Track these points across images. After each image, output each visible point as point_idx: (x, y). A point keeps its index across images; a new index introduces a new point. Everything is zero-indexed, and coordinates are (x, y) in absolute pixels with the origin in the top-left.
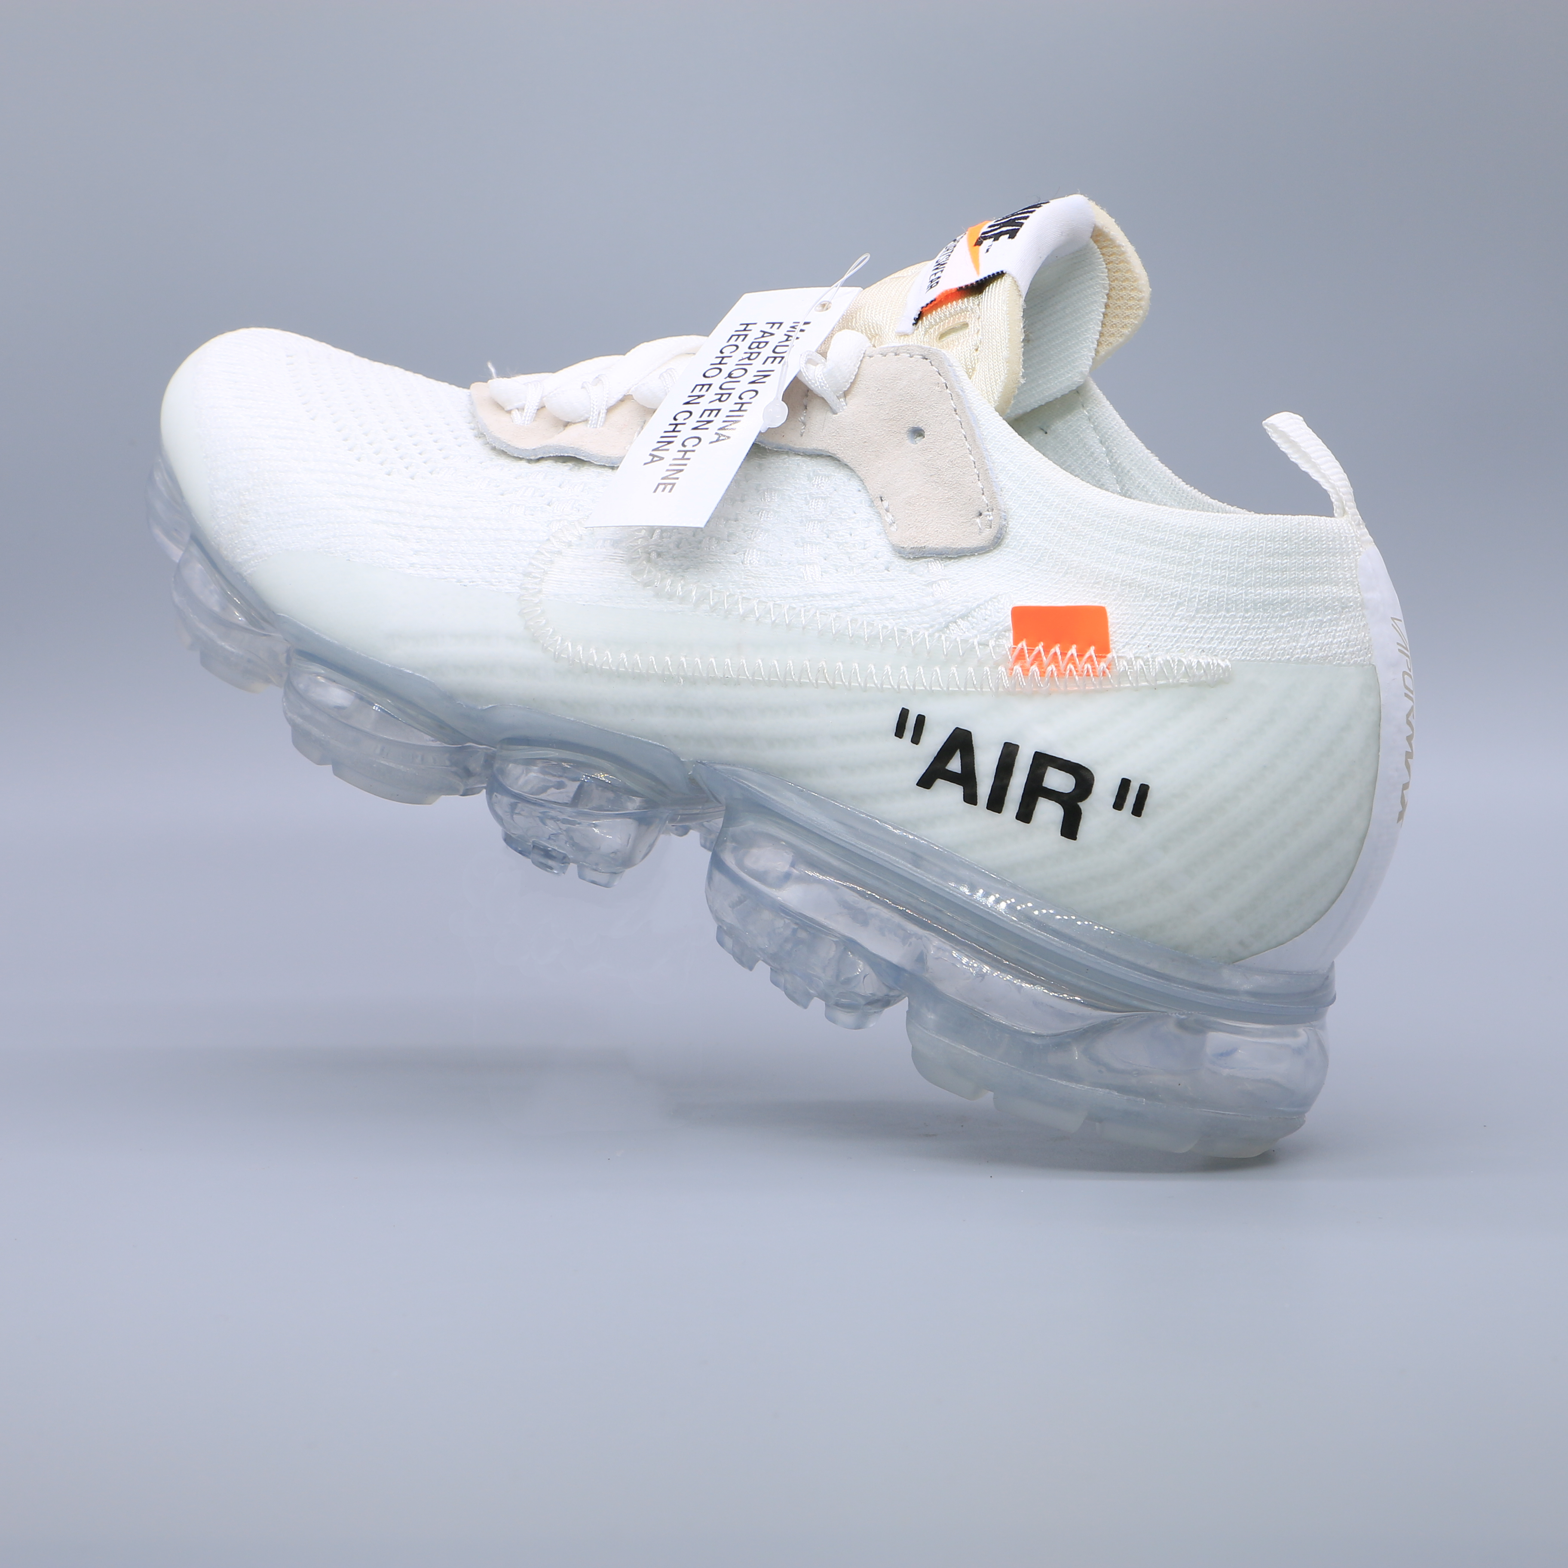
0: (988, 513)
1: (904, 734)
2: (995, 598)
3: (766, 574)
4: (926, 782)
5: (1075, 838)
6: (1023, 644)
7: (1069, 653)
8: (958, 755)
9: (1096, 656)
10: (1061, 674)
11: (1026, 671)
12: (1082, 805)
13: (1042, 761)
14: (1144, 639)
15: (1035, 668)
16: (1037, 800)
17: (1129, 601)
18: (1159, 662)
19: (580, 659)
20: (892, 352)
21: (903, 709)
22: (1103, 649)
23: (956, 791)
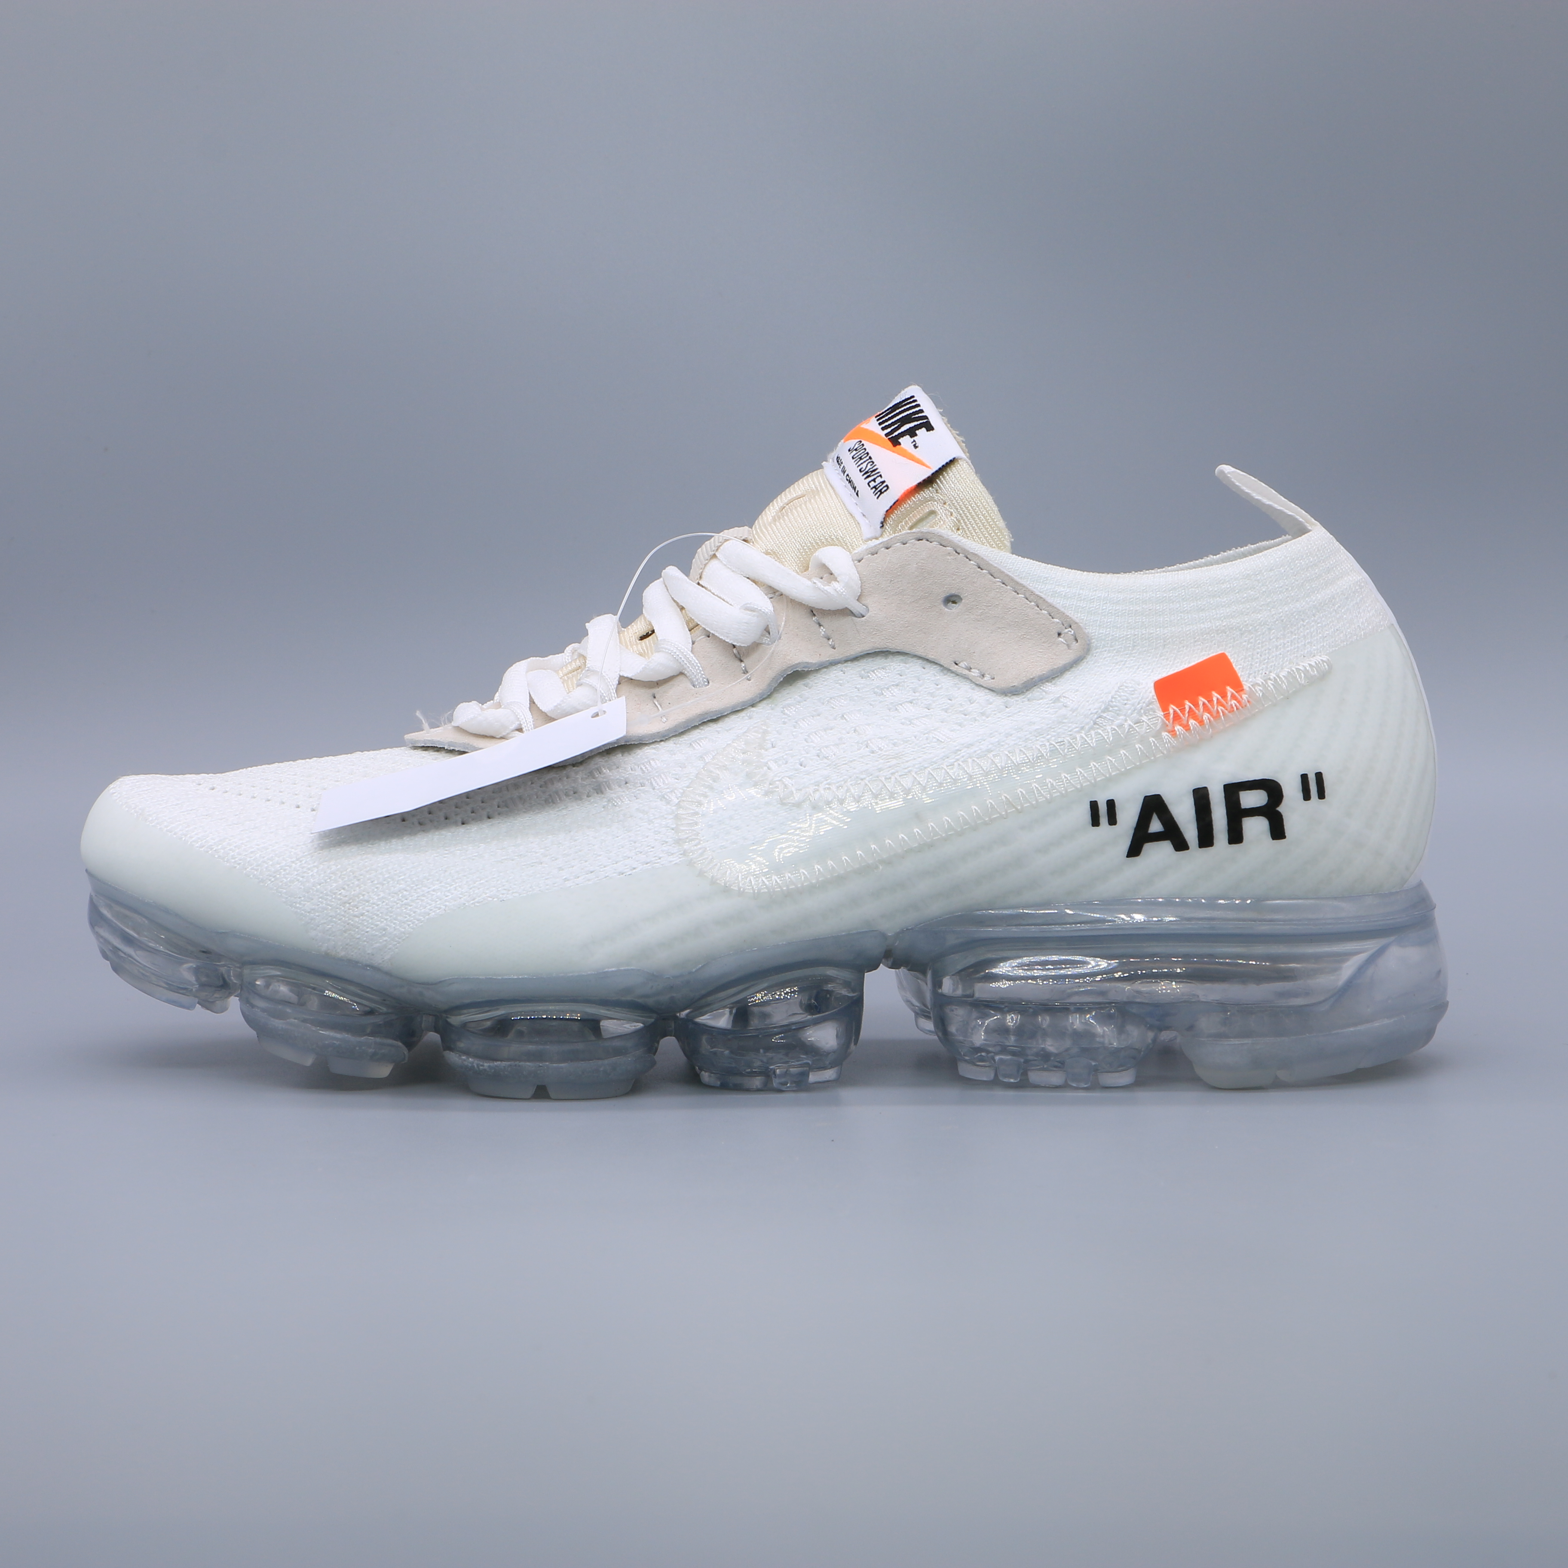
0: (1066, 630)
1: (1100, 822)
2: (1121, 686)
3: (903, 751)
4: (1134, 850)
5: (1284, 837)
6: (1172, 708)
7: (1215, 699)
8: (1155, 817)
9: (1236, 692)
10: (1217, 716)
11: (1187, 727)
12: (1280, 809)
13: (1232, 791)
14: (1259, 665)
15: (1192, 722)
16: (1241, 822)
17: (1230, 643)
18: (1284, 676)
19: (780, 887)
20: (882, 547)
21: (1091, 802)
22: (1238, 686)
23: (1166, 847)
